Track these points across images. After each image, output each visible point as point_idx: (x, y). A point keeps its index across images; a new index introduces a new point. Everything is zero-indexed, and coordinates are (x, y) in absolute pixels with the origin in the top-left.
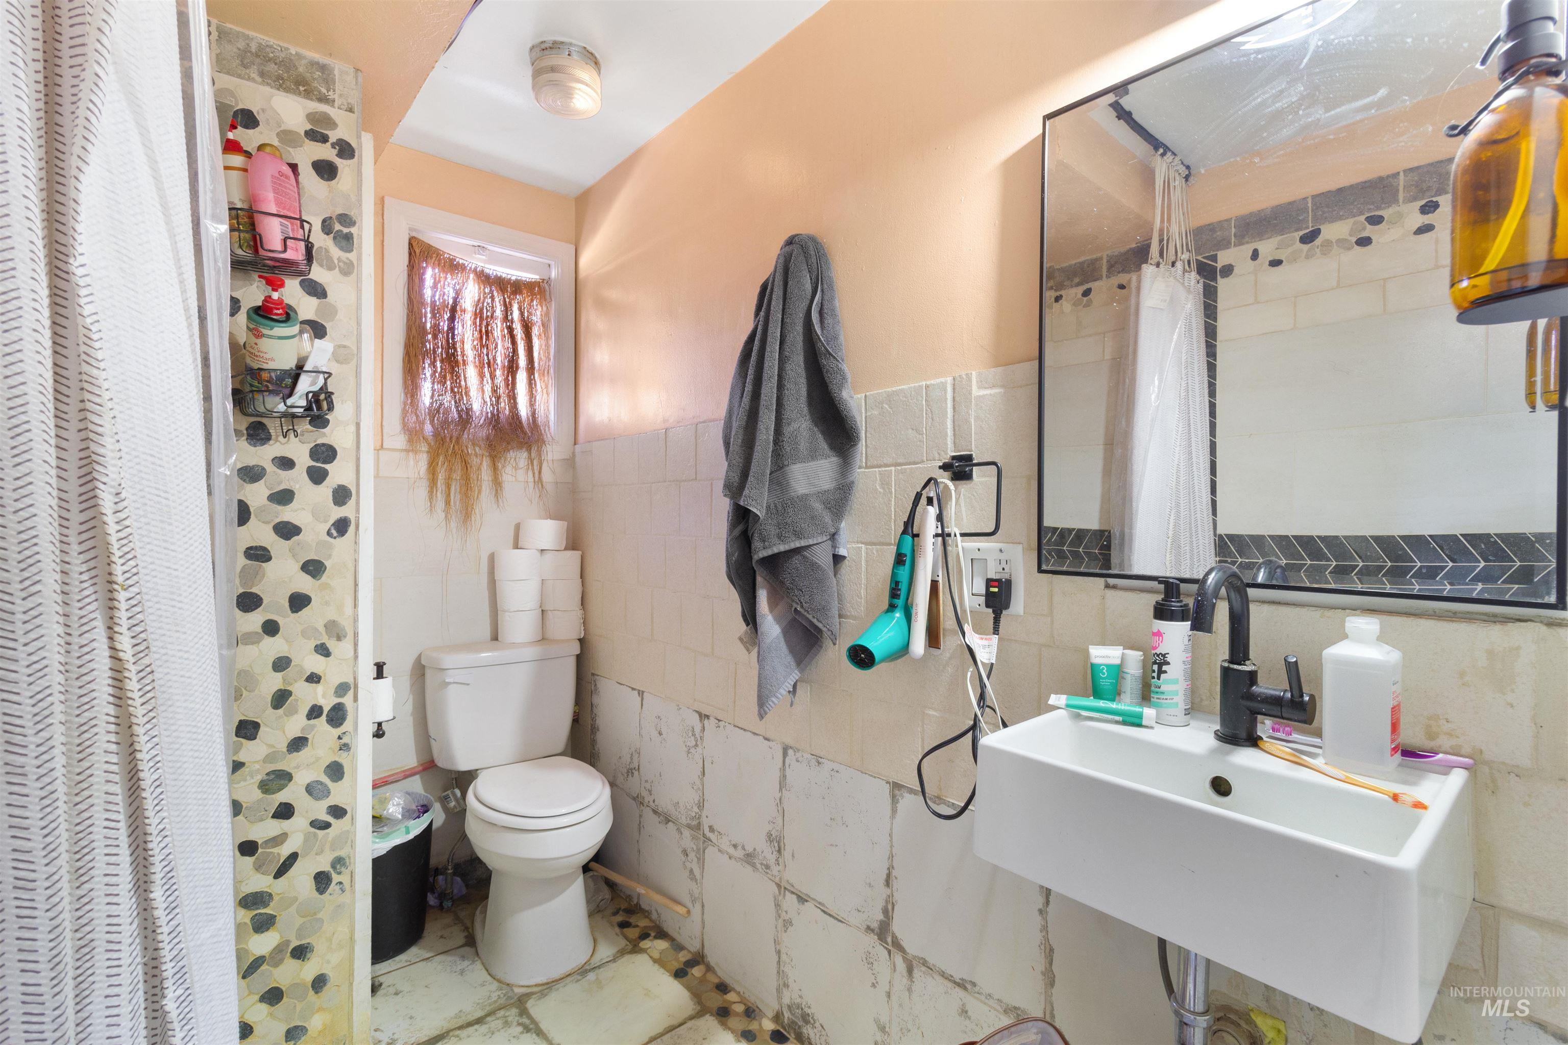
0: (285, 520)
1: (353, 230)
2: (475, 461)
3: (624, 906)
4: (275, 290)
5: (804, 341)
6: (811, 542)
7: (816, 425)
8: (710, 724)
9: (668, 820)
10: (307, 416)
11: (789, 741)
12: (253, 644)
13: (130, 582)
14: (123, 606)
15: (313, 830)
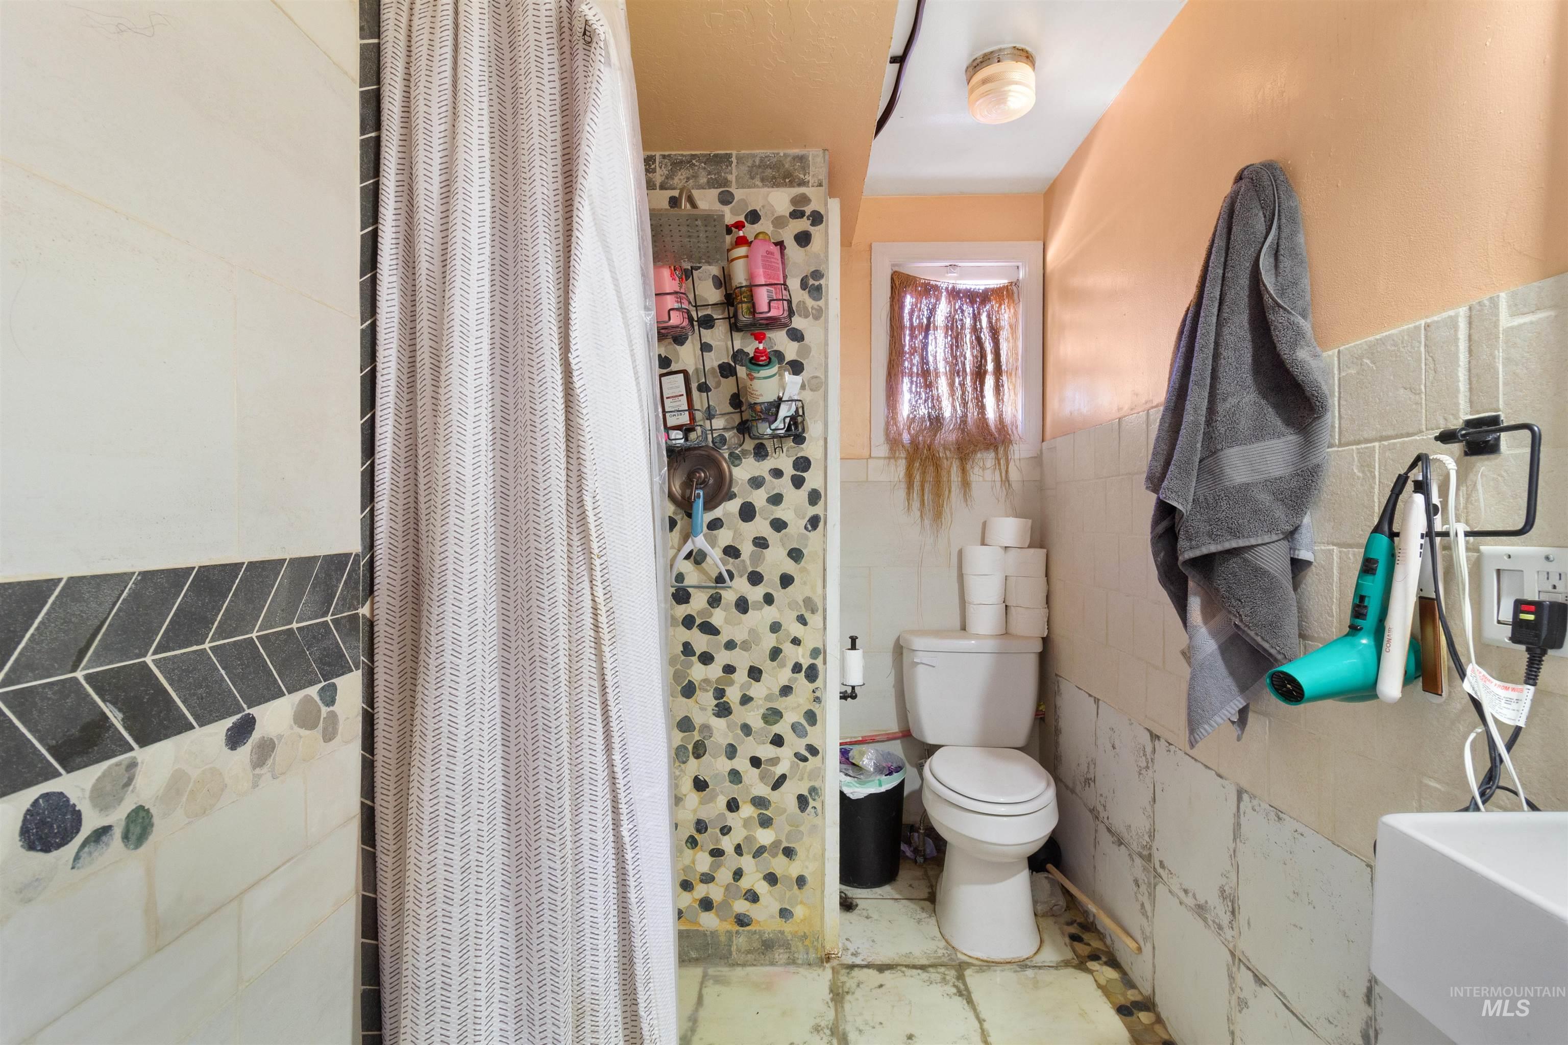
0: (777, 517)
1: (822, 282)
2: (945, 463)
3: (1080, 919)
4: (760, 343)
5: (1250, 296)
6: (1253, 542)
7: (1264, 398)
8: (1161, 745)
9: (1120, 842)
10: (789, 436)
11: (1245, 784)
12: (758, 609)
13: (602, 553)
14: (598, 568)
15: (796, 760)
